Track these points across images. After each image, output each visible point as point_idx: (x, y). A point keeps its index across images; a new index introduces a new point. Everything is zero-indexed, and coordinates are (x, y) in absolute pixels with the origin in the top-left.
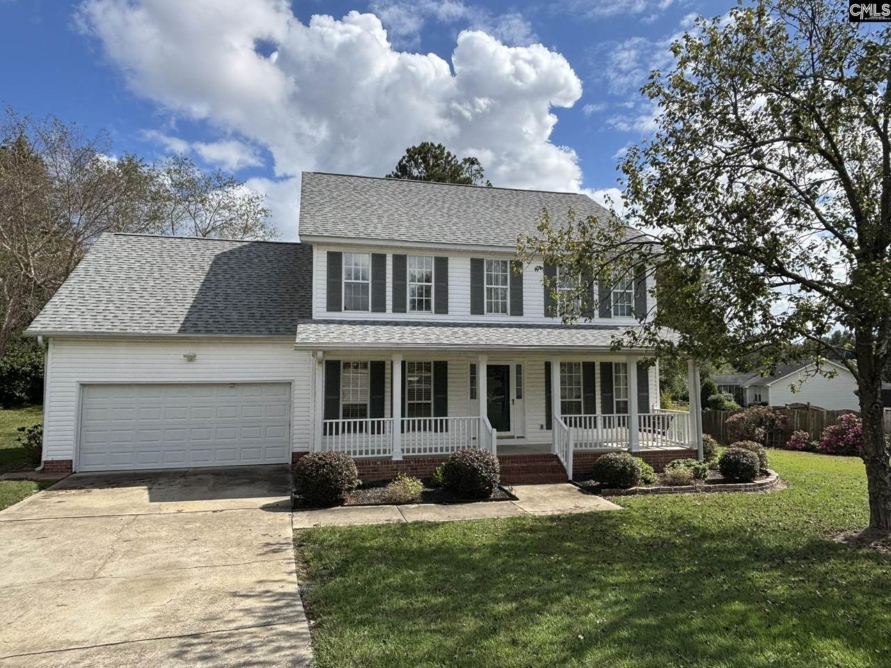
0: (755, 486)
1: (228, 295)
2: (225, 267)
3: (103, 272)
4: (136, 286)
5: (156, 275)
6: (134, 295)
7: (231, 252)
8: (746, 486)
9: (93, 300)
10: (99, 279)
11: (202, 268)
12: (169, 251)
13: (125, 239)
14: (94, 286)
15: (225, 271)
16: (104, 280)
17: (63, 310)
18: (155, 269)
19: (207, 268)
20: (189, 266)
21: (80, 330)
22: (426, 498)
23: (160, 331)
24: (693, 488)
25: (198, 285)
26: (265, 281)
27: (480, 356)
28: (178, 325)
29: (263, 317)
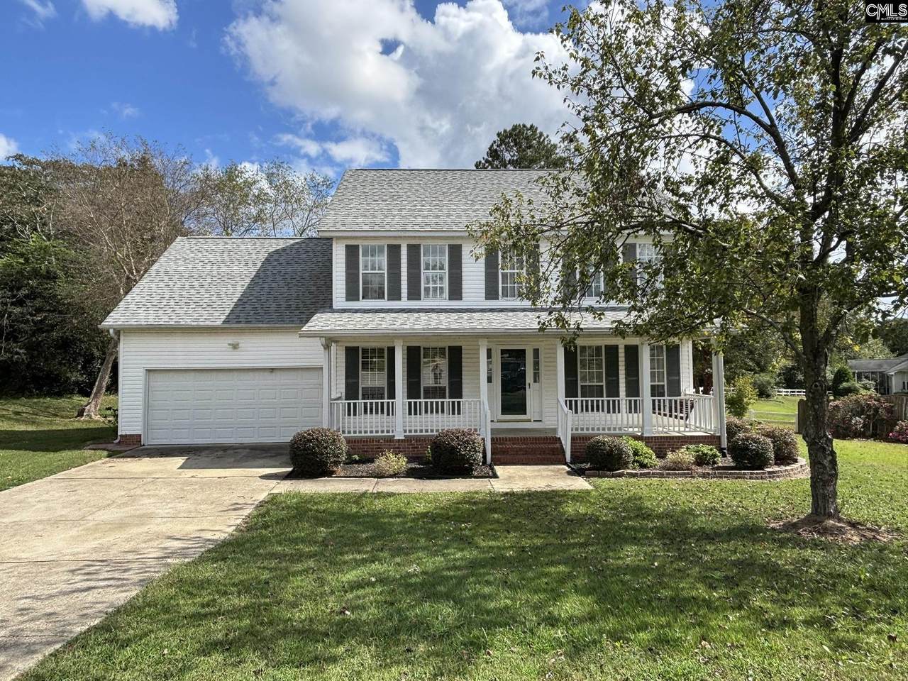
0: (763, 473)
1: (271, 289)
2: (276, 263)
3: (171, 272)
4: (196, 283)
5: (215, 273)
6: (192, 291)
7: (284, 249)
8: (751, 474)
9: (158, 297)
10: (166, 278)
11: (255, 265)
12: (230, 251)
13: (194, 242)
14: (162, 284)
15: (274, 267)
16: (170, 279)
17: (133, 307)
18: (215, 267)
19: (259, 265)
20: (244, 263)
21: (143, 323)
22: (411, 474)
23: (208, 323)
24: (688, 474)
25: (248, 280)
26: (307, 274)
27: (480, 340)
28: (223, 317)
29: (298, 308)
